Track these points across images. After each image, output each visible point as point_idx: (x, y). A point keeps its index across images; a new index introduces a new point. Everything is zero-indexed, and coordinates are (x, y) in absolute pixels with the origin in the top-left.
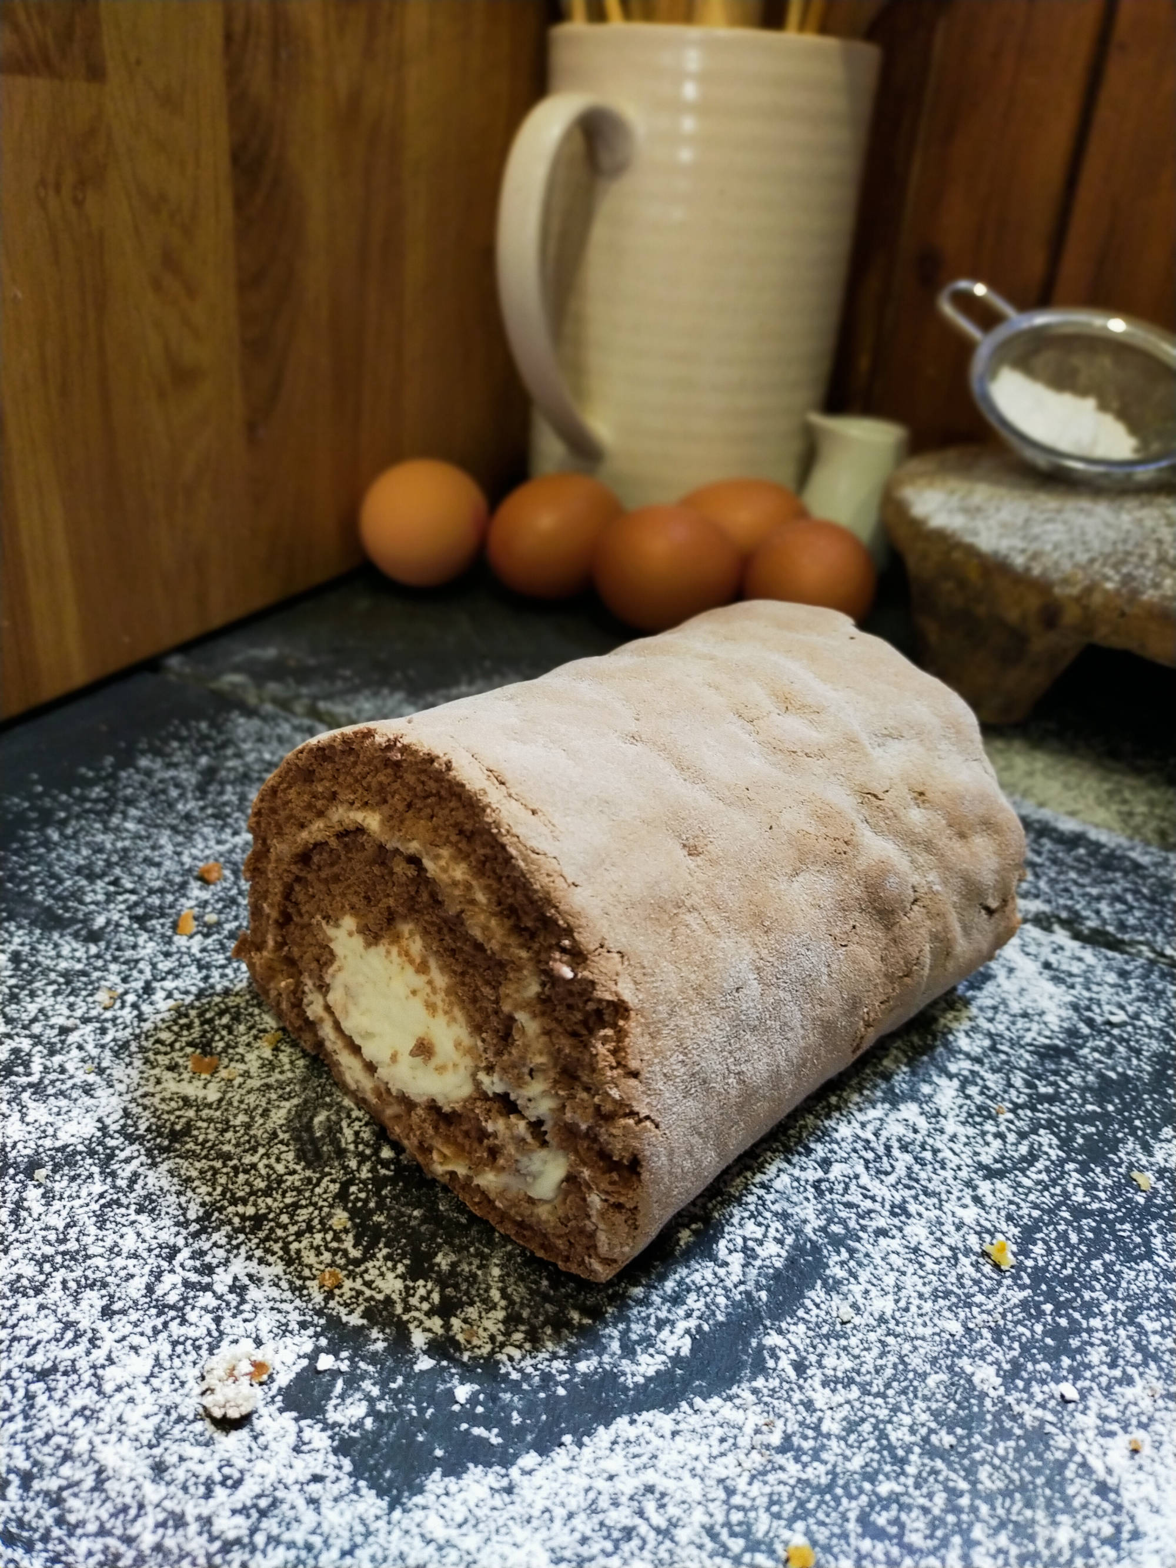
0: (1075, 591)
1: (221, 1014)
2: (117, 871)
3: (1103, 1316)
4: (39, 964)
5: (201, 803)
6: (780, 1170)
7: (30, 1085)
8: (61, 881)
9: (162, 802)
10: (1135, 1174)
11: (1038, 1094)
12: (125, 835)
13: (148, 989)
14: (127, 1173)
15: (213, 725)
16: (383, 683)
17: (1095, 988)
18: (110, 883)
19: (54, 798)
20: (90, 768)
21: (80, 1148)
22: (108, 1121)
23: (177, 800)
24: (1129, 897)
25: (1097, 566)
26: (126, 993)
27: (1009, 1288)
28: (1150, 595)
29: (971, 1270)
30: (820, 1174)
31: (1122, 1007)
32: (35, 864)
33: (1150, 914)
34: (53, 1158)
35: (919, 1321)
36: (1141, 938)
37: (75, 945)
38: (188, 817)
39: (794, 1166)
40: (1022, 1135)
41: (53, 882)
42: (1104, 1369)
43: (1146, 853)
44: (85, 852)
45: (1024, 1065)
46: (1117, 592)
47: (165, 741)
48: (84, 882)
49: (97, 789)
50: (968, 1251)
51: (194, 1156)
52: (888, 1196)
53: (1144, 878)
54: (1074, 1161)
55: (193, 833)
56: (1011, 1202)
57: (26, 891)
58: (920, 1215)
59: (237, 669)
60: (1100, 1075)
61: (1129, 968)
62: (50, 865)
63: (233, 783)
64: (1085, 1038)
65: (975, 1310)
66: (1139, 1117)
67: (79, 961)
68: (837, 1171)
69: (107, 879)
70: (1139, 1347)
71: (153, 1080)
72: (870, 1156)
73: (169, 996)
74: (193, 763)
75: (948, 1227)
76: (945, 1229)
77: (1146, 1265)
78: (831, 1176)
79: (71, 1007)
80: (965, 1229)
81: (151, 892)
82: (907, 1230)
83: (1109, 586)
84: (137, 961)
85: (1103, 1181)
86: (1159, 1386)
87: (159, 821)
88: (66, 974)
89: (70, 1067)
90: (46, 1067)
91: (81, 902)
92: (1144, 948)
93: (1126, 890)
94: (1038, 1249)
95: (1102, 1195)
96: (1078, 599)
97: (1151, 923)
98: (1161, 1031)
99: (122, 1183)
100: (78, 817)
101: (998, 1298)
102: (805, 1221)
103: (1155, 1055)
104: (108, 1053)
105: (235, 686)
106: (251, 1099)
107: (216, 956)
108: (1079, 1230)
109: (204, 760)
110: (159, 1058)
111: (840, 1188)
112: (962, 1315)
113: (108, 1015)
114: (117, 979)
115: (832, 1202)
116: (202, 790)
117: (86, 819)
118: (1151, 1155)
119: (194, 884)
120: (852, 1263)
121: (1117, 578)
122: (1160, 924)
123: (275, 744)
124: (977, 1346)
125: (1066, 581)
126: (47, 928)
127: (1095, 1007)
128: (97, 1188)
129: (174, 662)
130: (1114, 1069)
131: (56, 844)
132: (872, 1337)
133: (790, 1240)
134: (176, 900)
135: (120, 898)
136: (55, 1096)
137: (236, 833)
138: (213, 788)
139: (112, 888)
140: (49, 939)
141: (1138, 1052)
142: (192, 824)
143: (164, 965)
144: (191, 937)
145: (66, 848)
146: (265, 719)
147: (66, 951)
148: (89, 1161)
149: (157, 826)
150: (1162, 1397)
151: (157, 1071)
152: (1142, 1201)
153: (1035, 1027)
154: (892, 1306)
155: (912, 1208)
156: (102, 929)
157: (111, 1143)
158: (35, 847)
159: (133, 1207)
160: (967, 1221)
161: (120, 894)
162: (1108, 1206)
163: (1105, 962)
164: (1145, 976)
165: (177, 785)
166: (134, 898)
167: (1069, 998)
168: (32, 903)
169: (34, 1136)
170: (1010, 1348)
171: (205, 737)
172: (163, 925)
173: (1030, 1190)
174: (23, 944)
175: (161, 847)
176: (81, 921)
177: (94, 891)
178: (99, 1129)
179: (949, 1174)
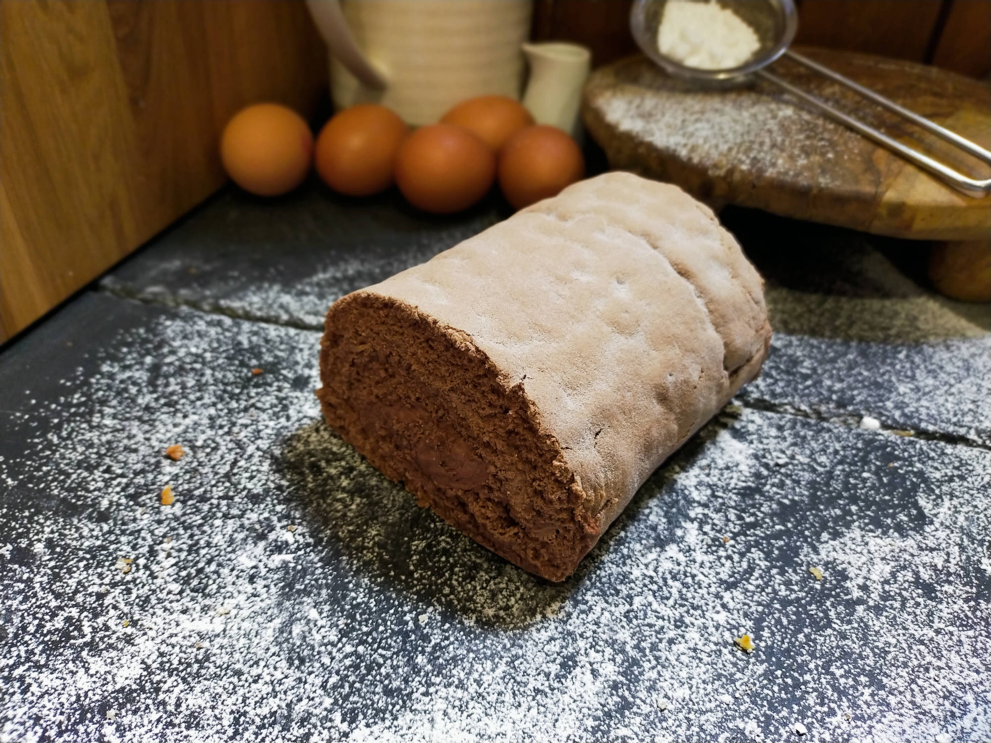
0: (722, 172)
1: (209, 562)
2: (107, 460)
3: (810, 671)
4: (69, 546)
5: (155, 396)
6: (603, 609)
7: (86, 644)
8: (68, 475)
9: (127, 398)
10: (812, 569)
11: (746, 524)
12: (106, 430)
13: (152, 552)
14: (173, 701)
15: (148, 330)
16: (262, 278)
17: (765, 441)
18: (104, 472)
19: (47, 408)
20: (68, 380)
21: (134, 687)
22: (149, 662)
23: (137, 395)
24: (774, 373)
25: (734, 153)
26: (137, 558)
27: (754, 664)
28: (770, 173)
29: (730, 657)
30: (627, 607)
31: (783, 452)
32: (46, 464)
33: (788, 384)
34: (116, 699)
35: (706, 699)
36: (786, 401)
37: (92, 526)
38: (147, 408)
39: (610, 604)
40: (742, 555)
41: (62, 477)
42: (818, 708)
43: (778, 339)
44: (80, 449)
45: (733, 504)
46: (750, 171)
47: (117, 348)
48: (85, 474)
49: (77, 396)
50: (726, 644)
51: (216, 676)
52: (671, 615)
53: (780, 357)
54: (776, 567)
55: (154, 420)
56: (744, 604)
57: (44, 489)
58: (692, 624)
59: (154, 282)
60: (779, 503)
61: (782, 423)
62: (58, 465)
63: (173, 375)
64: (766, 478)
65: (738, 684)
66: (807, 529)
67: (97, 538)
68: (637, 601)
69: (101, 469)
70: (835, 689)
71: (173, 624)
72: (655, 587)
73: (169, 555)
74: (142, 363)
75: (711, 630)
76: (709, 631)
77: (829, 631)
78: (634, 607)
79: (101, 576)
80: (721, 629)
81: (136, 474)
82: (687, 636)
83: (744, 167)
84: (139, 531)
85: (795, 578)
86: (849, 712)
87: (128, 415)
88: (90, 550)
89: (111, 624)
90: (94, 628)
91: (88, 491)
92: (788, 407)
93: (771, 368)
94: (766, 633)
95: (796, 588)
96: (724, 178)
97: (789, 389)
98: (808, 464)
99: (171, 708)
100: (68, 421)
101: (748, 673)
102: (625, 643)
103: (808, 483)
104: (136, 609)
105: (155, 294)
106: (247, 625)
107: (195, 518)
108: (787, 616)
109: (148, 360)
110: (174, 604)
111: (641, 614)
112: (731, 690)
113: (129, 578)
114: (128, 548)
115: (638, 626)
116: (152, 383)
117: (75, 421)
118: (818, 554)
119: (166, 462)
120: (659, 667)
121: (748, 161)
122: (796, 389)
123: (197, 339)
124: (743, 708)
125: (716, 166)
126: (67, 516)
127: (767, 455)
128: (154, 716)
129: (107, 281)
130: (786, 497)
131: (57, 445)
132: (681, 716)
133: (619, 658)
134: (155, 477)
135: (115, 482)
136: (106, 649)
137: (185, 416)
138: (160, 381)
139: (107, 476)
140: (71, 524)
141: (798, 482)
142: (153, 413)
143: (160, 531)
144: (173, 505)
145: (66, 447)
146: (185, 319)
147: (86, 532)
148: (143, 696)
149: (127, 419)
150: (854, 719)
151: (175, 616)
152: (818, 587)
153: (735, 475)
154: (688, 692)
155: (687, 620)
156: (108, 509)
157: (156, 678)
158: (42, 450)
159: (183, 725)
160: (721, 623)
161: (114, 479)
162: (801, 594)
163: (767, 421)
164: (793, 428)
165: (134, 384)
166: (124, 480)
167: (751, 451)
168: (50, 497)
169: (98, 685)
170: (763, 706)
171: (145, 341)
172: (150, 499)
173: (753, 592)
174: (52, 532)
175: (134, 436)
176: (91, 506)
177: (94, 480)
178: (145, 670)
179: (704, 591)
